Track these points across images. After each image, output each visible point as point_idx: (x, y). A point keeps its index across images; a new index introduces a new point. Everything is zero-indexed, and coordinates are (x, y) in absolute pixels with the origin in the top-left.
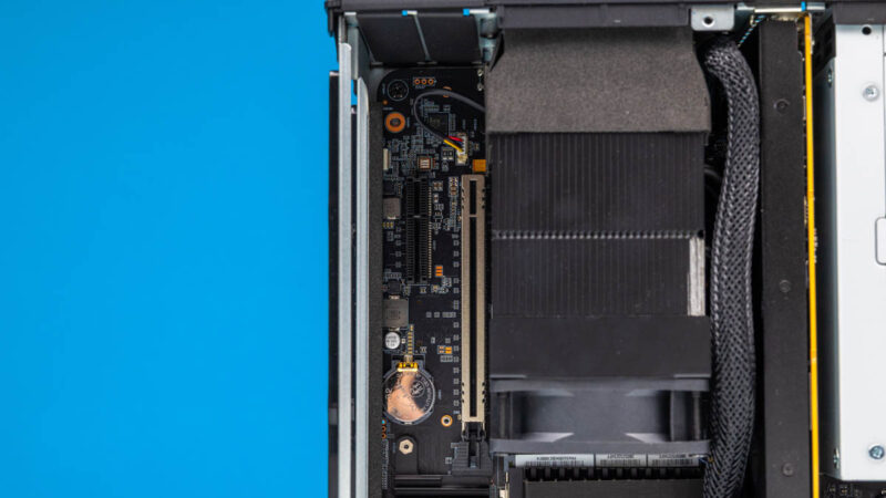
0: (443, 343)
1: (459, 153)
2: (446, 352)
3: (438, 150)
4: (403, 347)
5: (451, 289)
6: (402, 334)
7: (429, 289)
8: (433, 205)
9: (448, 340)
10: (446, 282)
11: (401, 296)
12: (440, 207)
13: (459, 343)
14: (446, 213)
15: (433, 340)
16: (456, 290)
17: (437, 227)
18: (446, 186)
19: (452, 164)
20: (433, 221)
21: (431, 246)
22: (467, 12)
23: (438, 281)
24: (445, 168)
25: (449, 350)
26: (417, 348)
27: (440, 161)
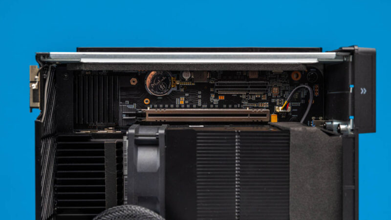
0: (185, 99)
1: (281, 108)
2: (181, 101)
3: (282, 97)
4: (184, 80)
5: (212, 103)
6: (190, 80)
7: (213, 93)
8: (254, 95)
9: (187, 102)
10: (216, 101)
11: (209, 79)
12: (254, 98)
13: (185, 107)
14: (250, 101)
15: (187, 95)
16: (212, 106)
17: (244, 97)
18: (264, 101)
19: (275, 104)
20: (247, 94)
21: (234, 93)
22: (352, 118)
23: (216, 97)
24: (273, 101)
25: (182, 102)
26: (183, 86)
27: (276, 98)
